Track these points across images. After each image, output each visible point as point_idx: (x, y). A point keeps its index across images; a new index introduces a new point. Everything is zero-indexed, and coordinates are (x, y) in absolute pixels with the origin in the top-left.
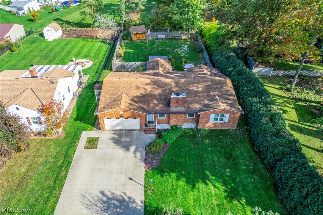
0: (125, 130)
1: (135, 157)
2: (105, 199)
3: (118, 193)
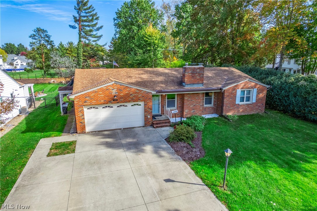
0: (120, 129)
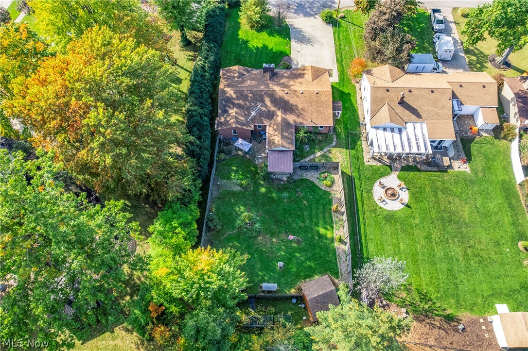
1: (297, 61)
2: (311, 43)
3: (304, 46)
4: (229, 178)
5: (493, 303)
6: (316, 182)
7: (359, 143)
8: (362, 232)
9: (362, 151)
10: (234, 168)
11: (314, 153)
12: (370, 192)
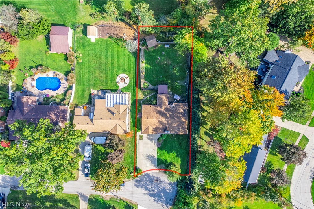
2: (148, 156)
4: (182, 86)
5: (96, 42)
6: (149, 84)
7: (132, 102)
8: (135, 65)
9: (131, 98)
10: (180, 90)
11: (150, 97)
12: (130, 81)
